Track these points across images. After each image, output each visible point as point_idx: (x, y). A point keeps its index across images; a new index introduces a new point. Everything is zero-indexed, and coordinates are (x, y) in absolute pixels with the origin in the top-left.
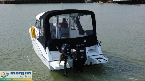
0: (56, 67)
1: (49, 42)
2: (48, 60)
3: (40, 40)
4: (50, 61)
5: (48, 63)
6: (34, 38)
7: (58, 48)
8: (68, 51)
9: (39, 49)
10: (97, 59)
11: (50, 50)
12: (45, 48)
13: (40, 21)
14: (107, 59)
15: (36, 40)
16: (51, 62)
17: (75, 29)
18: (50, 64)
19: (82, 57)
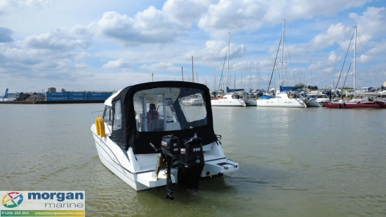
0: (151, 182)
1: (132, 139)
2: (133, 170)
3: (115, 137)
4: (137, 173)
5: (132, 176)
6: (102, 137)
7: (153, 146)
8: (176, 147)
9: (112, 156)
10: (221, 164)
11: (135, 152)
12: (125, 150)
13: (113, 108)
14: (236, 164)
15: (106, 140)
16: (138, 175)
17: (173, 121)
18: (136, 178)
19: (198, 161)
